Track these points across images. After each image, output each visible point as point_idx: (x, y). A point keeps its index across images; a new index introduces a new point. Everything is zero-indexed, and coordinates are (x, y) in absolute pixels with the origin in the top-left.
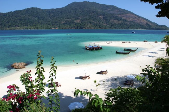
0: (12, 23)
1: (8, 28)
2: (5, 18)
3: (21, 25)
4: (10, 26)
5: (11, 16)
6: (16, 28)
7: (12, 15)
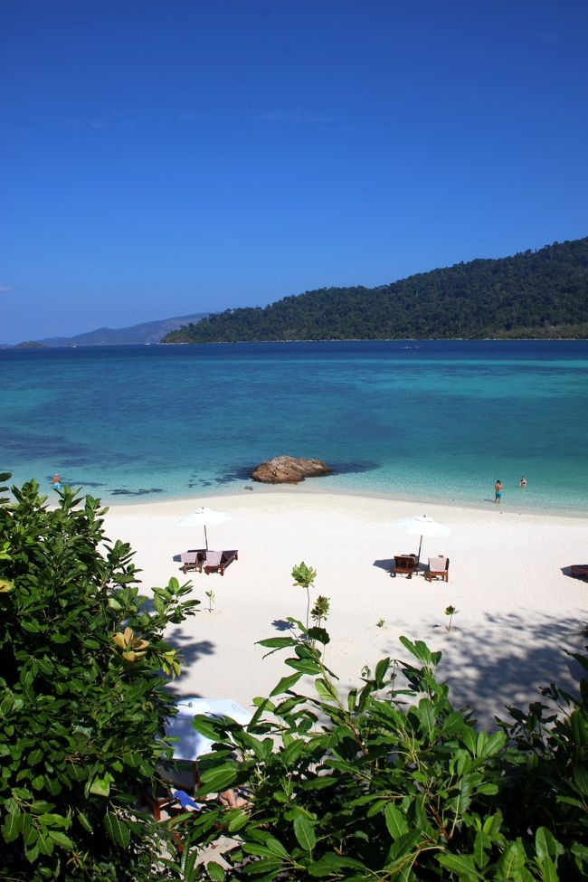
0: (525, 308)
1: (502, 332)
2: (500, 282)
3: (569, 316)
4: (515, 320)
5: (527, 274)
6: (542, 330)
7: (533, 268)
